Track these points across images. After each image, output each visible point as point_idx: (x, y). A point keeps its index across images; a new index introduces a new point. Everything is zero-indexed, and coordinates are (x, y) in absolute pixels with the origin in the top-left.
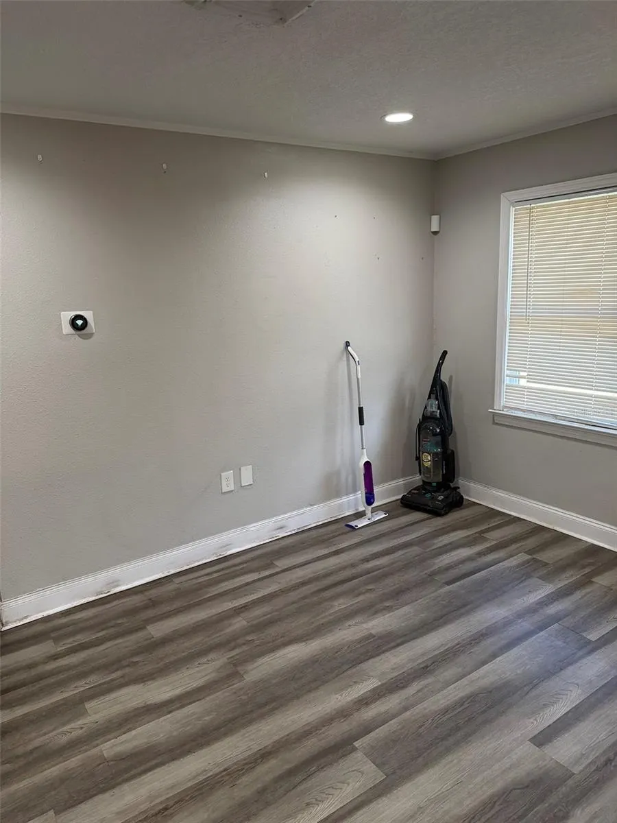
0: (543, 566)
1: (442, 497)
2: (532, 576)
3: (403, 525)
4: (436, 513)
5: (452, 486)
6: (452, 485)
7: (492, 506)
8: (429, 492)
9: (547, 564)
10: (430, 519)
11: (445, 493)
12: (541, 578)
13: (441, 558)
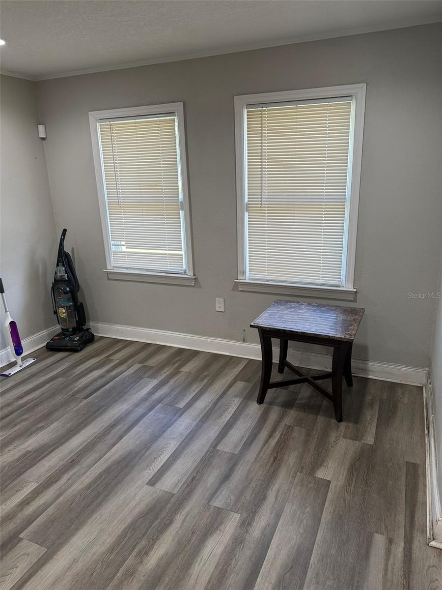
0: (150, 369)
1: (78, 338)
2: (143, 378)
3: (49, 365)
4: (75, 350)
5: (85, 329)
6: (85, 327)
7: (115, 337)
8: (68, 336)
9: (152, 367)
10: (69, 356)
11: (80, 334)
12: (149, 377)
13: (80, 381)
